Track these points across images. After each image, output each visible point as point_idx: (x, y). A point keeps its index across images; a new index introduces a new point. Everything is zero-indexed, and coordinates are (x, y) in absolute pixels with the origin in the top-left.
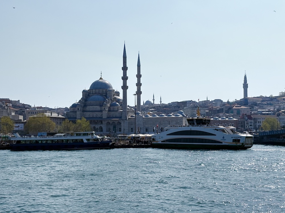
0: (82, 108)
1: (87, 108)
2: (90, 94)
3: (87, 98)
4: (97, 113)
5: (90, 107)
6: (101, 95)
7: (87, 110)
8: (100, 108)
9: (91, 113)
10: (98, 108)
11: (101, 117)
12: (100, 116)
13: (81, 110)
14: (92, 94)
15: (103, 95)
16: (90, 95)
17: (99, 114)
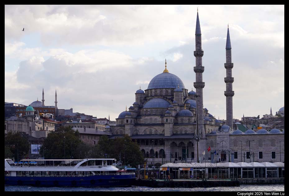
0: (133, 120)
1: (141, 120)
2: (148, 96)
3: (143, 103)
4: (157, 127)
5: (146, 117)
6: (164, 97)
7: (141, 123)
8: (160, 119)
9: (147, 127)
10: (158, 119)
11: (163, 133)
12: (161, 133)
13: (133, 123)
14: (150, 97)
15: (167, 98)
16: (148, 98)
17: (159, 129)
